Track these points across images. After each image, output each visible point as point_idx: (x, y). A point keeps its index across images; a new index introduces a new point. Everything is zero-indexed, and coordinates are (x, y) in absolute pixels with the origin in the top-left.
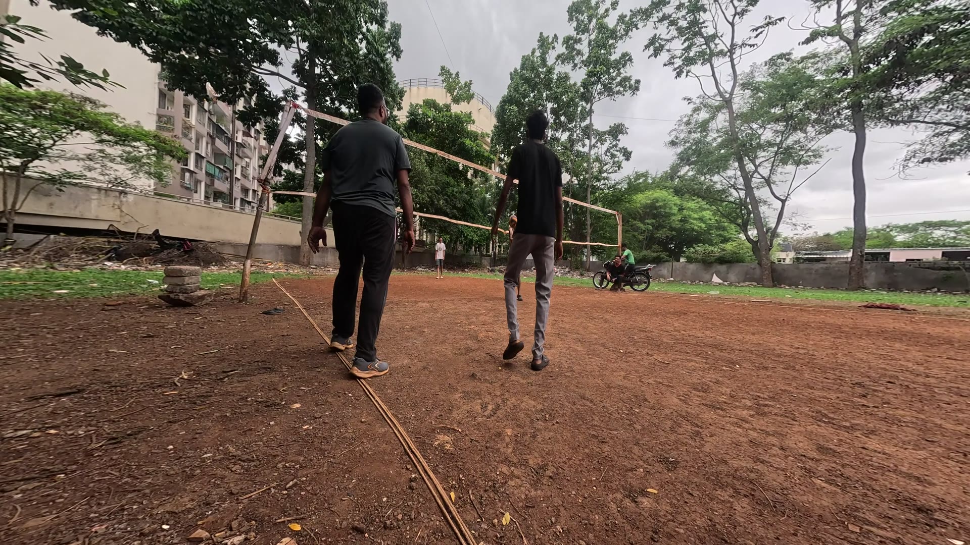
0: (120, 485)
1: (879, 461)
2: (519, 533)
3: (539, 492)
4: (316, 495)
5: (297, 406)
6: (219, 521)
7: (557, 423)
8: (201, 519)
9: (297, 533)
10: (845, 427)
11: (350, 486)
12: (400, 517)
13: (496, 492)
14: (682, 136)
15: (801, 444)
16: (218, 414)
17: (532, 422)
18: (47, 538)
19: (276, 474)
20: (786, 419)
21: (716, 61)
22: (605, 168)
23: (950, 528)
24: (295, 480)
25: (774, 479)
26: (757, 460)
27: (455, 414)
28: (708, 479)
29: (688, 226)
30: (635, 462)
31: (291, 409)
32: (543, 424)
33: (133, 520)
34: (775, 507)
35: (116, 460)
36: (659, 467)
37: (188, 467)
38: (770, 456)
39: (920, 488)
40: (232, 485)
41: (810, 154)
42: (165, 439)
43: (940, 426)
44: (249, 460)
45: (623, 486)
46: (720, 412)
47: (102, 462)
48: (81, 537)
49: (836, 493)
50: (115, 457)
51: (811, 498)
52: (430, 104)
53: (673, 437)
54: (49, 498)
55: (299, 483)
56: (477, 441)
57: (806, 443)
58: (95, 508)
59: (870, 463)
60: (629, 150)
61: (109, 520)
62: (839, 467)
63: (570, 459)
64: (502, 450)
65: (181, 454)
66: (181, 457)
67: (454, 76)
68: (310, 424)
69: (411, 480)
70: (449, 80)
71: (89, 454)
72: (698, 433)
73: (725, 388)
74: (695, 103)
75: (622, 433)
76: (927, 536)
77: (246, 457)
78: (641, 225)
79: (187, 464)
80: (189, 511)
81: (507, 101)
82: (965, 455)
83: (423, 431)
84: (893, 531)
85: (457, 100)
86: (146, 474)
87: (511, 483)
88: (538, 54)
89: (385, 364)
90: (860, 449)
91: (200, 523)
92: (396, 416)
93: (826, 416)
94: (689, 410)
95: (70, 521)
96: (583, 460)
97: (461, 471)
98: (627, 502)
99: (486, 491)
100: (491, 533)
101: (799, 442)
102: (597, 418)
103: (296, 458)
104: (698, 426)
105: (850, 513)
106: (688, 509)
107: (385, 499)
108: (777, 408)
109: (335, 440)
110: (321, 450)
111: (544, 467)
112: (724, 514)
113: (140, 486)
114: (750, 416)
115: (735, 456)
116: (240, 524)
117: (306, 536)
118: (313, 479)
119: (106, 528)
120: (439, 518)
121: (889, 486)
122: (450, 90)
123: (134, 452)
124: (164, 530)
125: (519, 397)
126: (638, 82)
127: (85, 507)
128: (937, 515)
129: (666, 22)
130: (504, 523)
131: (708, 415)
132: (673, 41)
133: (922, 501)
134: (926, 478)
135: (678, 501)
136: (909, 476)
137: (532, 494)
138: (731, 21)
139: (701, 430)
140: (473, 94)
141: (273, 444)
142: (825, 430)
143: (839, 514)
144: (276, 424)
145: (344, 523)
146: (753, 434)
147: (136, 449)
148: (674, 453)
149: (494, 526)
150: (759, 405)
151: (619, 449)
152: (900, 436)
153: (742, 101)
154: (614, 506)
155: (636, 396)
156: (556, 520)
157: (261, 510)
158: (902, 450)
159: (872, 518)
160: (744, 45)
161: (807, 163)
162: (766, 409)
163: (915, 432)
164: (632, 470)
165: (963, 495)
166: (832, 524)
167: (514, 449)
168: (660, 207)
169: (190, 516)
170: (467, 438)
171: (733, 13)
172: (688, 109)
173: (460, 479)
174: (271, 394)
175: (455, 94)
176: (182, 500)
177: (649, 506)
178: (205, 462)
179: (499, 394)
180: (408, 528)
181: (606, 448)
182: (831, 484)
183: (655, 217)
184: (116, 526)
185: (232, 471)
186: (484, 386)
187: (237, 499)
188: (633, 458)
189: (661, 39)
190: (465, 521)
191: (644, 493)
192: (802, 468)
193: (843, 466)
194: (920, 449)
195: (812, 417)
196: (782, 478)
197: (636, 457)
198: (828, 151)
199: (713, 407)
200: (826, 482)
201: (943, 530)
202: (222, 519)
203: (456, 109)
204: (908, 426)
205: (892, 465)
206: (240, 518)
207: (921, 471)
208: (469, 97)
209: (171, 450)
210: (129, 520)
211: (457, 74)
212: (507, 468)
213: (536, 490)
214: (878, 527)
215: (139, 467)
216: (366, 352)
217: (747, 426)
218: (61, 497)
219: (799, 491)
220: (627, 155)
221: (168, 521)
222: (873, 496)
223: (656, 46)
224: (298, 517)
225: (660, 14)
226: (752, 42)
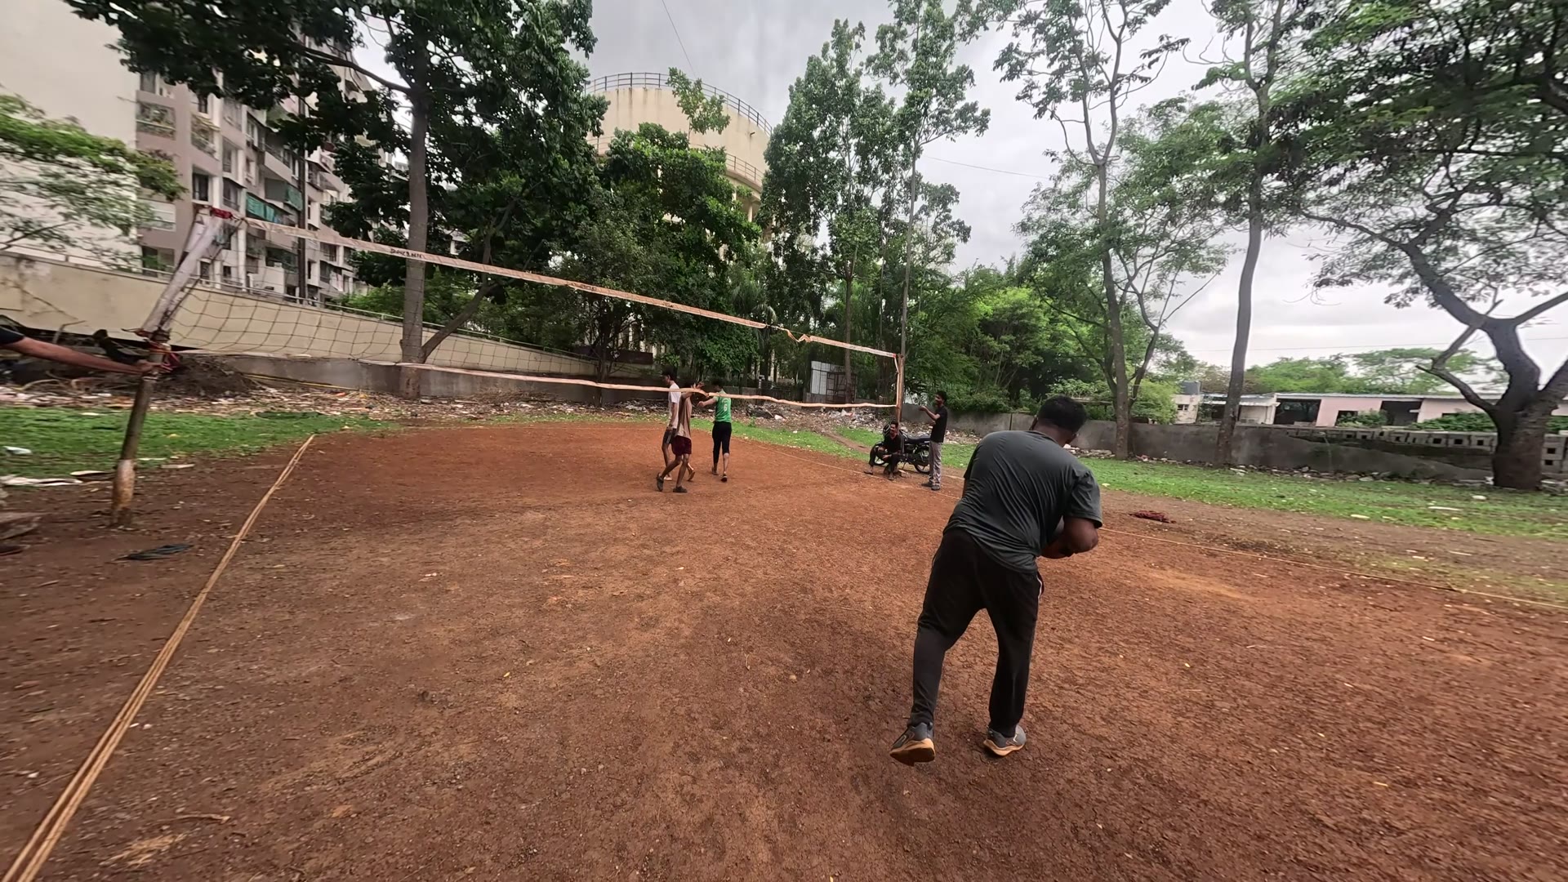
14: (1036, 216)
22: (932, 254)
29: (1060, 349)
52: (652, 133)
60: (967, 225)
67: (692, 86)
70: (687, 91)
74: (1061, 161)
81: (785, 134)
88: (832, 53)
122: (688, 110)
126: (986, 113)
129: (1032, 28)
132: (1037, 59)
138: (1117, 35)
140: (728, 118)
153: (1122, 167)
160: (1133, 76)
168: (1023, 316)
171: (1122, 23)
175: (696, 115)
183: (1014, 330)
189: (1019, 53)
208: (721, 123)
211: (699, 83)
220: (964, 232)
223: (1011, 62)
225: (1023, 12)
226: (1145, 73)
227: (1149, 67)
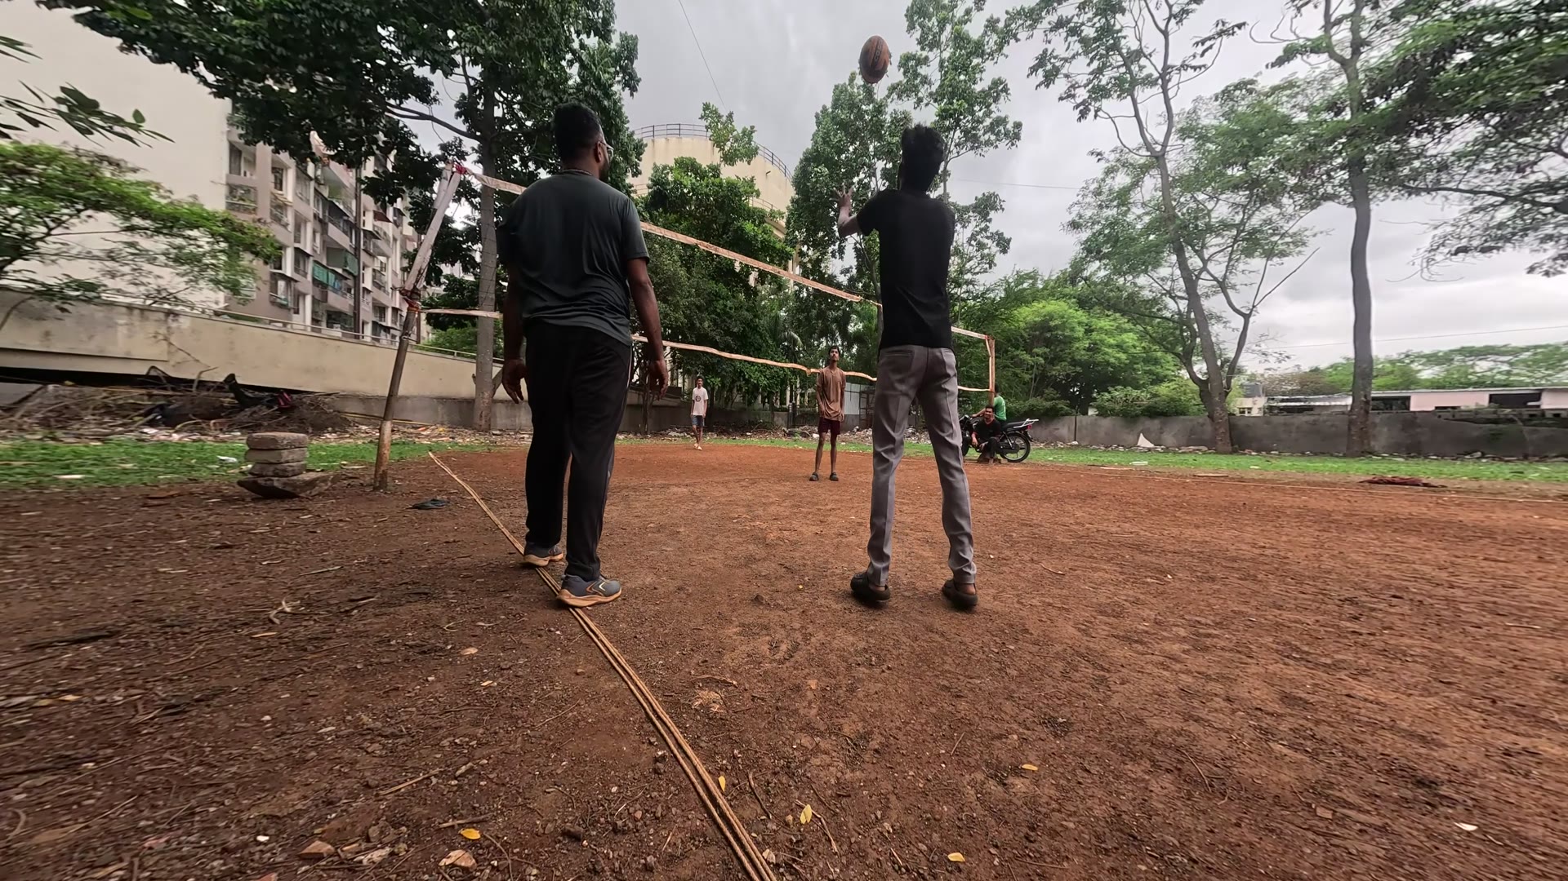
0: (187, 777)
1: (1368, 714)
2: (825, 834)
3: (858, 773)
4: (503, 785)
5: (472, 651)
6: (348, 828)
7: (889, 668)
8: (319, 825)
9: (474, 843)
10: (1325, 665)
11: (559, 771)
12: (639, 815)
13: (791, 775)
14: (1088, 213)
15: (1258, 693)
16: (342, 667)
17: (849, 668)
18: (71, 860)
19: (438, 756)
20: (1238, 655)
21: (1141, 93)
22: (968, 266)
23: (1460, 808)
24: (470, 764)
25: (1213, 745)
26: (1188, 717)
27: (727, 659)
28: (1114, 747)
29: (1099, 358)
30: (1006, 726)
31: (461, 656)
32: (867, 671)
33: (208, 829)
34: (1211, 786)
35: (179, 738)
36: (1042, 731)
37: (296, 748)
38: (1210, 711)
39: (1423, 751)
40: (367, 774)
41: (1288, 240)
42: (256, 706)
43: (1462, 660)
44: (393, 736)
45: (986, 761)
46: (1140, 648)
47: (155, 742)
48: (127, 857)
49: (1303, 762)
50: (176, 735)
51: (1265, 770)
52: (687, 165)
53: (1065, 686)
54: (72, 799)
55: (476, 767)
56: (763, 699)
57: (1266, 690)
58: (146, 813)
59: (1357, 717)
60: (1006, 236)
61: (170, 830)
62: (1310, 725)
63: (906, 723)
64: (801, 711)
65: (284, 728)
66: (283, 734)
67: (724, 119)
68: (494, 679)
69: (656, 760)
70: (718, 125)
71: (133, 731)
72: (1103, 680)
73: (1148, 612)
74: (1108, 161)
75: (988, 683)
76: (1427, 819)
77: (389, 731)
78: (1027, 357)
79: (295, 743)
80: (300, 814)
81: (812, 159)
82: (1494, 702)
83: (677, 686)
84: (1379, 814)
85: (729, 159)
86: (229, 760)
87: (816, 761)
88: (859, 82)
89: (615, 584)
90: (1344, 698)
91: (317, 831)
92: (632, 664)
93: (1297, 649)
94: (1091, 645)
95: (108, 832)
96: (927, 723)
97: (734, 744)
98: (992, 785)
99: (775, 774)
100: (781, 836)
101: (1254, 689)
102: (950, 660)
103: (471, 731)
104: (1103, 669)
105: (1319, 791)
106: (1081, 793)
107: (614, 789)
108: (1225, 639)
109: (533, 701)
110: (511, 717)
111: (866, 736)
112: (1134, 799)
113: (217, 777)
114: (1184, 652)
115: (1156, 712)
116: (382, 832)
117: (488, 847)
118: (499, 762)
119: (167, 841)
120: (700, 816)
121: (1380, 750)
122: (719, 142)
123: (206, 726)
124: (260, 843)
125: (829, 630)
126: (1018, 125)
127: (130, 811)
128: (1445, 790)
129: (1063, 32)
130: (803, 821)
131: (1121, 652)
132: (1074, 62)
133: (1424, 770)
134: (1435, 736)
135: (1069, 781)
136: (1412, 735)
137: (847, 776)
138: (1163, 28)
139: (1107, 675)
140: (757, 148)
141: (434, 710)
142: (1293, 671)
143: (1305, 793)
144: (438, 680)
145: (549, 825)
146: (1186, 679)
147: (210, 722)
148: (1066, 710)
149: (787, 824)
150: (1199, 635)
151: (983, 707)
152: (1403, 677)
153: (1181, 157)
154: (972, 792)
155: (1011, 626)
156: (883, 816)
157: (416, 809)
158: (1404, 697)
159: (1353, 798)
160: (1184, 66)
161: (1283, 254)
162: (1208, 641)
163: (1425, 669)
164: (1000, 737)
165: (1486, 760)
166: (1293, 809)
167: (820, 709)
168: (1056, 327)
169: (301, 822)
170: (746, 695)
171: (1167, 15)
172: (1097, 170)
173: (735, 757)
174: (427, 634)
175: (727, 148)
176: (287, 798)
177: (1024, 790)
178: (322, 739)
179: (797, 625)
180: (652, 831)
181: (963, 705)
182: (1296, 750)
183: (1048, 343)
184: (183, 838)
185: (368, 753)
186: (774, 616)
187: (377, 795)
188: (1002, 720)
189: (1055, 58)
190: (741, 819)
191: (1017, 771)
192: (1255, 728)
193: (1317, 722)
194: (1430, 695)
195: (1277, 651)
196: (1225, 743)
197: (1007, 718)
198: (1315, 235)
199: (1127, 639)
200: (1290, 747)
201: (1450, 811)
202: (353, 825)
203: (728, 173)
204: (1416, 662)
205: (1387, 720)
206: (381, 823)
207: (1429, 727)
208: (750, 154)
209: (268, 722)
210: (203, 829)
211: (730, 116)
212: (809, 738)
213: (853, 771)
214: (1360, 810)
215: (215, 750)
216: (583, 565)
217: (1178, 667)
218: (90, 797)
219: (1248, 760)
220: (1004, 244)
221: (265, 829)
222: (1356, 765)
223: (1047, 69)
224: (475, 819)
225: (1053, 18)
226: (1197, 62)
227: (1202, 55)
